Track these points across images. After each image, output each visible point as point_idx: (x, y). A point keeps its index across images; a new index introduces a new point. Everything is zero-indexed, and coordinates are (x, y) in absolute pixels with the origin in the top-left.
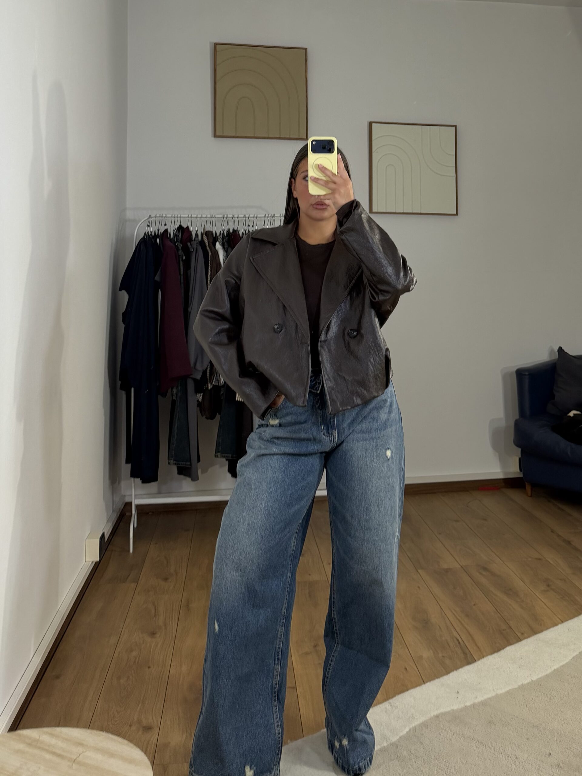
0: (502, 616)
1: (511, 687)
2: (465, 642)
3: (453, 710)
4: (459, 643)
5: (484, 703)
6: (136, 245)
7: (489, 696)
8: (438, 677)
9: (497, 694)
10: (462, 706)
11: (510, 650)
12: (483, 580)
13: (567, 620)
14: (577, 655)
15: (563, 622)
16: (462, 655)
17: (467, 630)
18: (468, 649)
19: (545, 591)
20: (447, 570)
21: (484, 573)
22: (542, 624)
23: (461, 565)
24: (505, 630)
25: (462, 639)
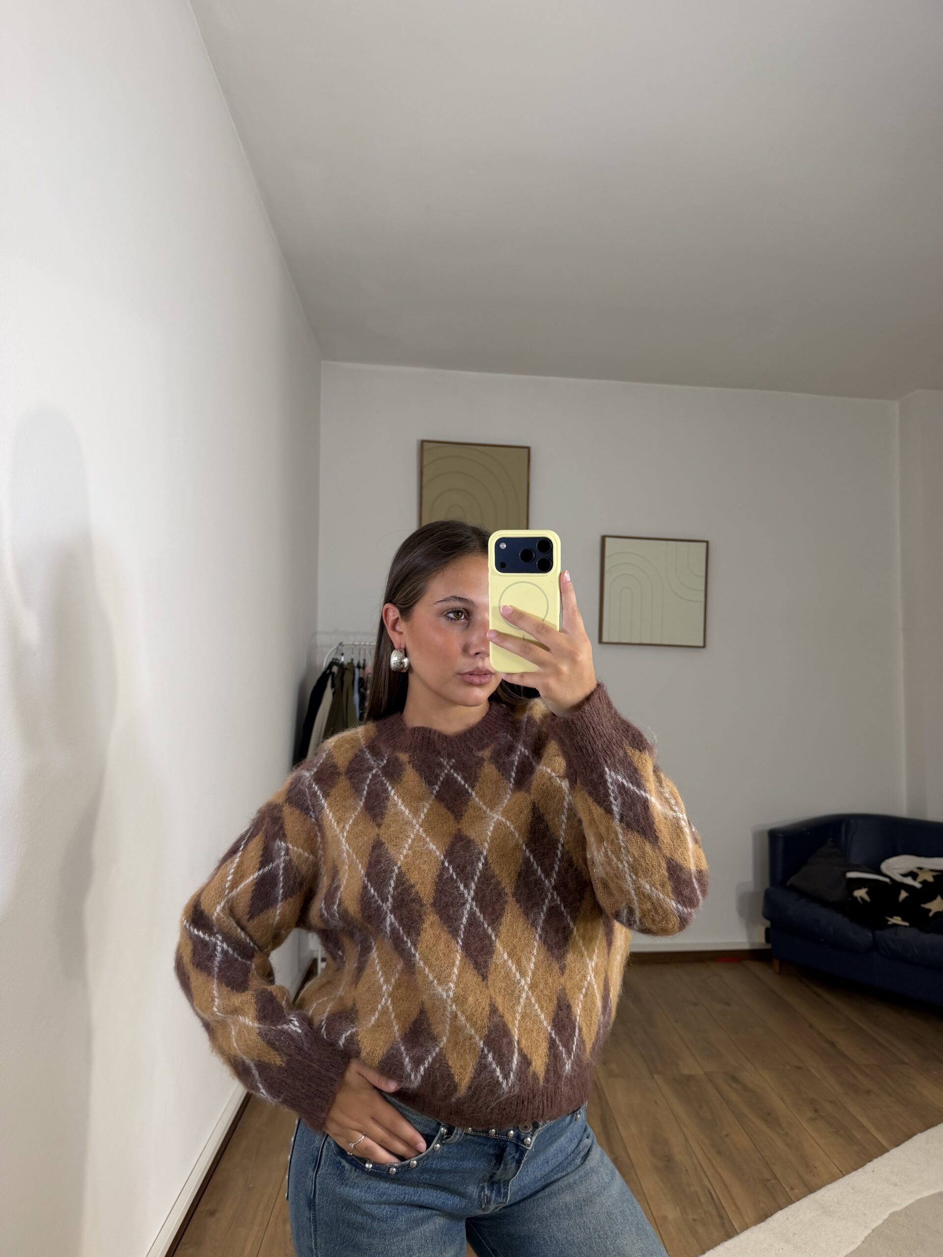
0: (763, 1157)
2: (719, 1196)
4: (712, 1198)
12: (733, 1096)
13: (849, 1173)
14: (869, 1235)
15: (844, 1175)
16: (717, 1220)
17: (721, 1177)
18: (724, 1209)
19: (813, 1119)
20: (688, 1078)
21: (734, 1085)
22: (816, 1174)
23: (705, 1070)
24: (770, 1181)
25: (715, 1192)
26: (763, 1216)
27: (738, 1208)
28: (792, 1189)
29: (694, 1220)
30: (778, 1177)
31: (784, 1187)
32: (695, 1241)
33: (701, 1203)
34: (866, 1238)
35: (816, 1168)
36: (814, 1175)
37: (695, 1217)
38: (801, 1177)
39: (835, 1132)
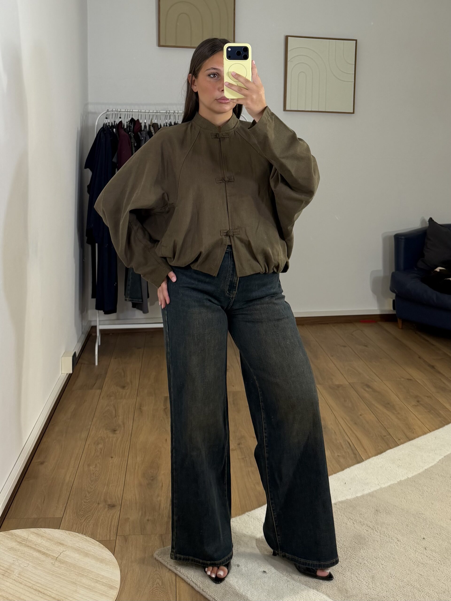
0: (382, 425)
1: (392, 482)
2: (355, 445)
3: (347, 500)
4: (350, 446)
5: (371, 495)
6: (97, 133)
7: (375, 489)
8: (335, 473)
9: (381, 488)
10: (354, 496)
11: (390, 453)
12: (366, 395)
13: (434, 430)
14: (442, 459)
15: (431, 432)
16: (353, 455)
17: (356, 436)
18: (357, 450)
19: (416, 406)
20: (339, 386)
21: (367, 389)
22: (414, 432)
23: (349, 382)
24: (386, 436)
25: (352, 443)
26: (380, 452)
27: (365, 450)
28: (399, 439)
29: (338, 456)
30: (391, 434)
31: (395, 439)
32: (338, 466)
33: (343, 448)
34: (440, 460)
35: (415, 429)
36: (413, 433)
37: (339, 454)
38: (404, 433)
39: (429, 412)
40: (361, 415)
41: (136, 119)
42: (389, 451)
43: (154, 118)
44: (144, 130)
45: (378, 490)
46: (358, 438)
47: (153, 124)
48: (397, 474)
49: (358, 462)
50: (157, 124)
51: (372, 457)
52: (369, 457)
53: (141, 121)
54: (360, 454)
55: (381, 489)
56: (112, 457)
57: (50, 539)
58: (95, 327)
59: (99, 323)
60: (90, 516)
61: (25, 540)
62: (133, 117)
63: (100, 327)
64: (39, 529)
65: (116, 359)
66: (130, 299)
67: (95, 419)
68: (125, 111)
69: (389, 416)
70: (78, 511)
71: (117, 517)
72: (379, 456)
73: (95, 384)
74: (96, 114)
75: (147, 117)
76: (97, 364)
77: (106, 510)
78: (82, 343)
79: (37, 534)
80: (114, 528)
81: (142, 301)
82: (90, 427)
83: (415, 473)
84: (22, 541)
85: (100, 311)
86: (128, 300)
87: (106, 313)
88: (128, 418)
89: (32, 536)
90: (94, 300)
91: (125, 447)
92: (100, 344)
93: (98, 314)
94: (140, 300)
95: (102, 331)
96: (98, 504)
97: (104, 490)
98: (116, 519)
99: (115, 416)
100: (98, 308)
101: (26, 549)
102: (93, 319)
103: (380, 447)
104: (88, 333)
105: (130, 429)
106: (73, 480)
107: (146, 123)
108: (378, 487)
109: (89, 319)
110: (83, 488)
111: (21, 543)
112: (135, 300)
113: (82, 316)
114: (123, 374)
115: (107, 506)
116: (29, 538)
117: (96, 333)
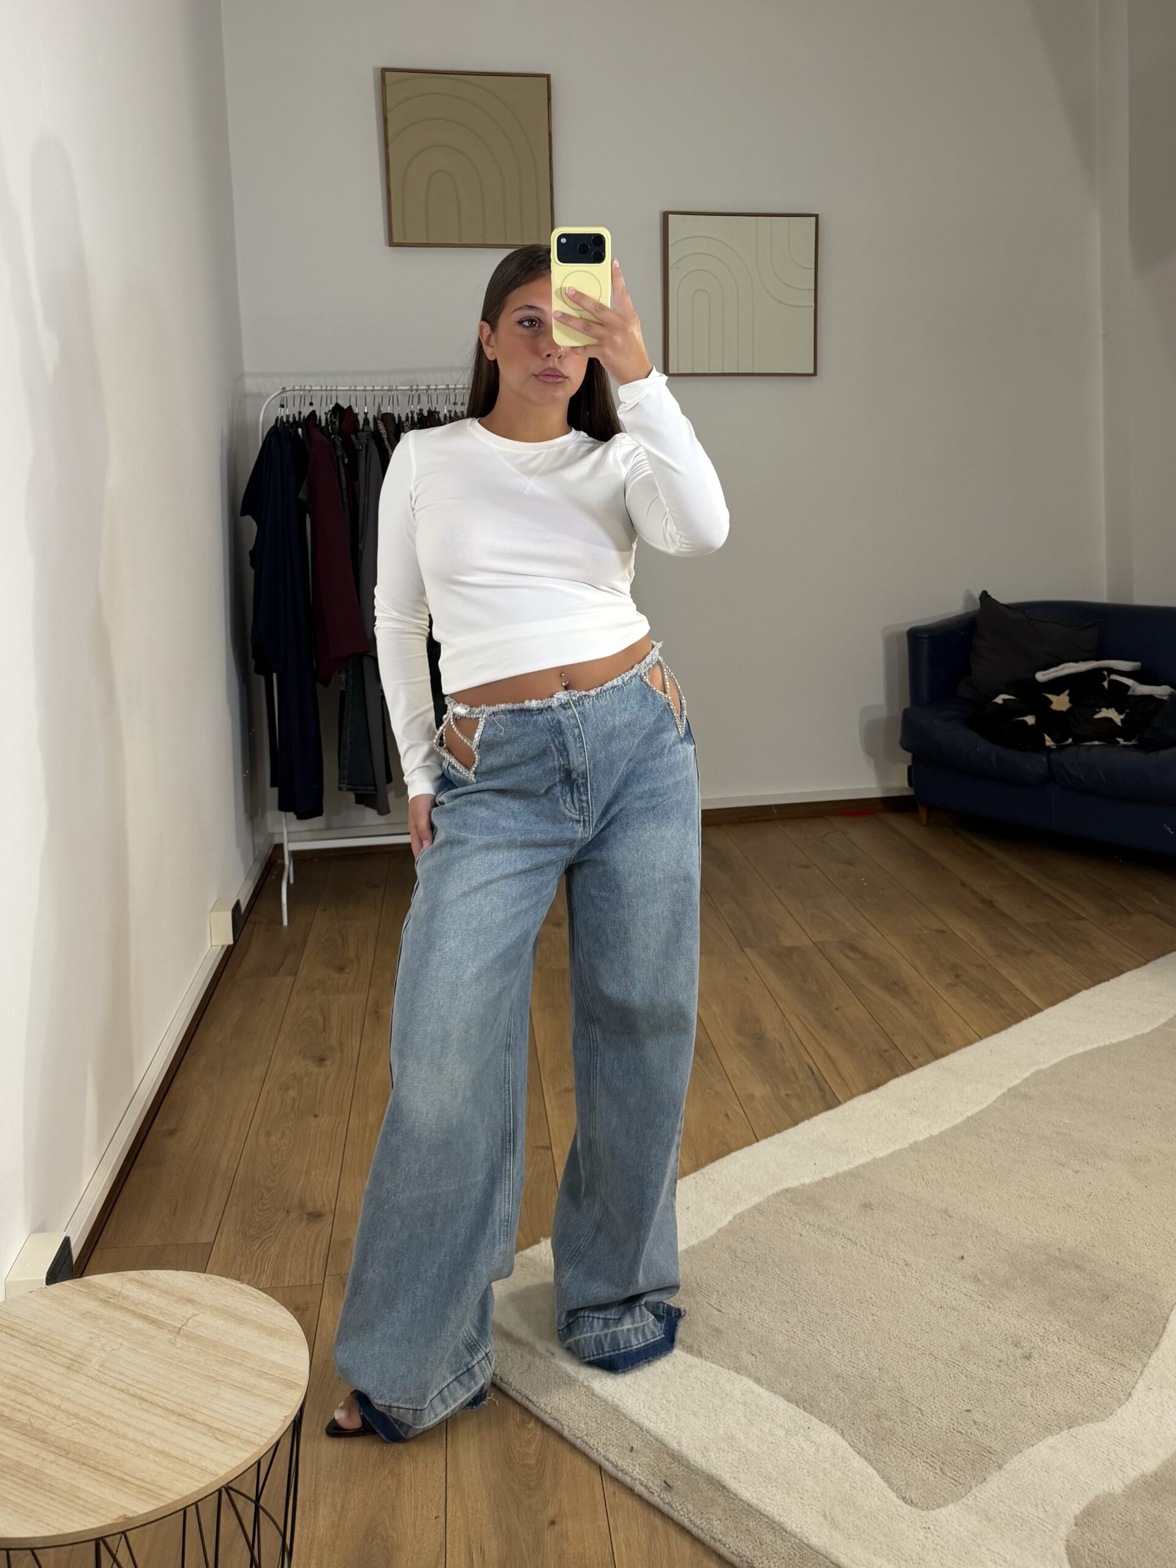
0: (882, 1028)
1: (898, 1147)
2: (822, 1070)
3: (803, 1185)
4: (813, 1073)
5: (854, 1174)
6: (264, 438)
7: (862, 1160)
8: (779, 1131)
9: (875, 1159)
10: (817, 1178)
11: (895, 1086)
12: (850, 967)
13: (987, 1035)
14: (1004, 1094)
15: (981, 1039)
16: (817, 1093)
17: (827, 1053)
18: (827, 1082)
19: (952, 985)
20: (790, 950)
21: (851, 955)
22: (947, 1041)
23: (814, 940)
24: (888, 1051)
25: (817, 1066)
26: (873, 1085)
27: (844, 1080)
28: (915, 1057)
29: (787, 1095)
30: (899, 1046)
31: (906, 1056)
32: (787, 1116)
33: (797, 1078)
34: (999, 1097)
35: (948, 1035)
36: (945, 1043)
37: (789, 1092)
38: (926, 1044)
39: (979, 997)
40: (837, 1009)
41: (345, 407)
42: (894, 1084)
43: (386, 401)
44: (363, 428)
45: (868, 1164)
46: (829, 1056)
47: (384, 414)
48: (908, 1128)
49: (829, 1107)
50: (391, 416)
51: (859, 1094)
52: (852, 1096)
53: (356, 411)
54: (833, 1089)
55: (875, 1161)
56: (316, 1116)
57: (167, 1292)
58: (279, 847)
59: (288, 838)
60: (270, 1236)
61: (115, 1295)
62: (339, 402)
63: (289, 847)
64: (144, 1271)
65: (325, 910)
66: (349, 787)
67: (281, 1038)
68: (321, 390)
69: (895, 1008)
70: (247, 1228)
71: (325, 1237)
72: (873, 1092)
73: (283, 963)
74: (261, 397)
75: (370, 400)
76: (285, 922)
77: (303, 1224)
78: (254, 881)
79: (142, 1284)
80: (319, 1261)
81: (376, 790)
82: (272, 1056)
83: (946, 1126)
84: (109, 1298)
85: (288, 814)
86: (345, 789)
87: (301, 816)
88: (349, 1034)
89: (129, 1286)
90: (276, 789)
91: (344, 1093)
92: (292, 881)
93: (284, 820)
94: (370, 788)
95: (294, 854)
96: (288, 1212)
97: (300, 1184)
98: (324, 1242)
99: (324, 1030)
100: (284, 806)
101: (117, 1315)
102: (277, 830)
103: (875, 1075)
104: (268, 858)
105: (354, 1055)
106: (235, 1167)
107: (367, 413)
108: (869, 1158)
109: (270, 829)
110: (257, 1182)
111: (106, 1301)
112: (359, 788)
113: (252, 824)
114: (340, 941)
115: (305, 1216)
116: (124, 1291)
117: (283, 858)
